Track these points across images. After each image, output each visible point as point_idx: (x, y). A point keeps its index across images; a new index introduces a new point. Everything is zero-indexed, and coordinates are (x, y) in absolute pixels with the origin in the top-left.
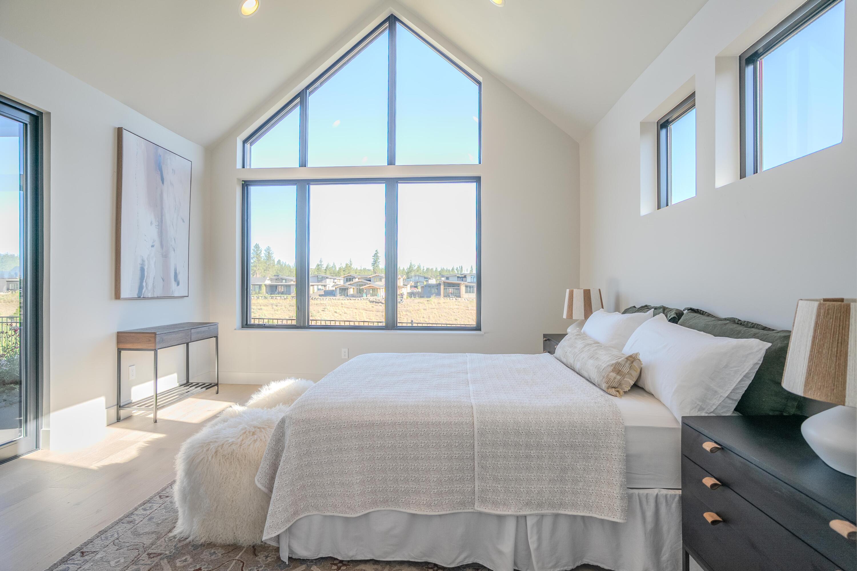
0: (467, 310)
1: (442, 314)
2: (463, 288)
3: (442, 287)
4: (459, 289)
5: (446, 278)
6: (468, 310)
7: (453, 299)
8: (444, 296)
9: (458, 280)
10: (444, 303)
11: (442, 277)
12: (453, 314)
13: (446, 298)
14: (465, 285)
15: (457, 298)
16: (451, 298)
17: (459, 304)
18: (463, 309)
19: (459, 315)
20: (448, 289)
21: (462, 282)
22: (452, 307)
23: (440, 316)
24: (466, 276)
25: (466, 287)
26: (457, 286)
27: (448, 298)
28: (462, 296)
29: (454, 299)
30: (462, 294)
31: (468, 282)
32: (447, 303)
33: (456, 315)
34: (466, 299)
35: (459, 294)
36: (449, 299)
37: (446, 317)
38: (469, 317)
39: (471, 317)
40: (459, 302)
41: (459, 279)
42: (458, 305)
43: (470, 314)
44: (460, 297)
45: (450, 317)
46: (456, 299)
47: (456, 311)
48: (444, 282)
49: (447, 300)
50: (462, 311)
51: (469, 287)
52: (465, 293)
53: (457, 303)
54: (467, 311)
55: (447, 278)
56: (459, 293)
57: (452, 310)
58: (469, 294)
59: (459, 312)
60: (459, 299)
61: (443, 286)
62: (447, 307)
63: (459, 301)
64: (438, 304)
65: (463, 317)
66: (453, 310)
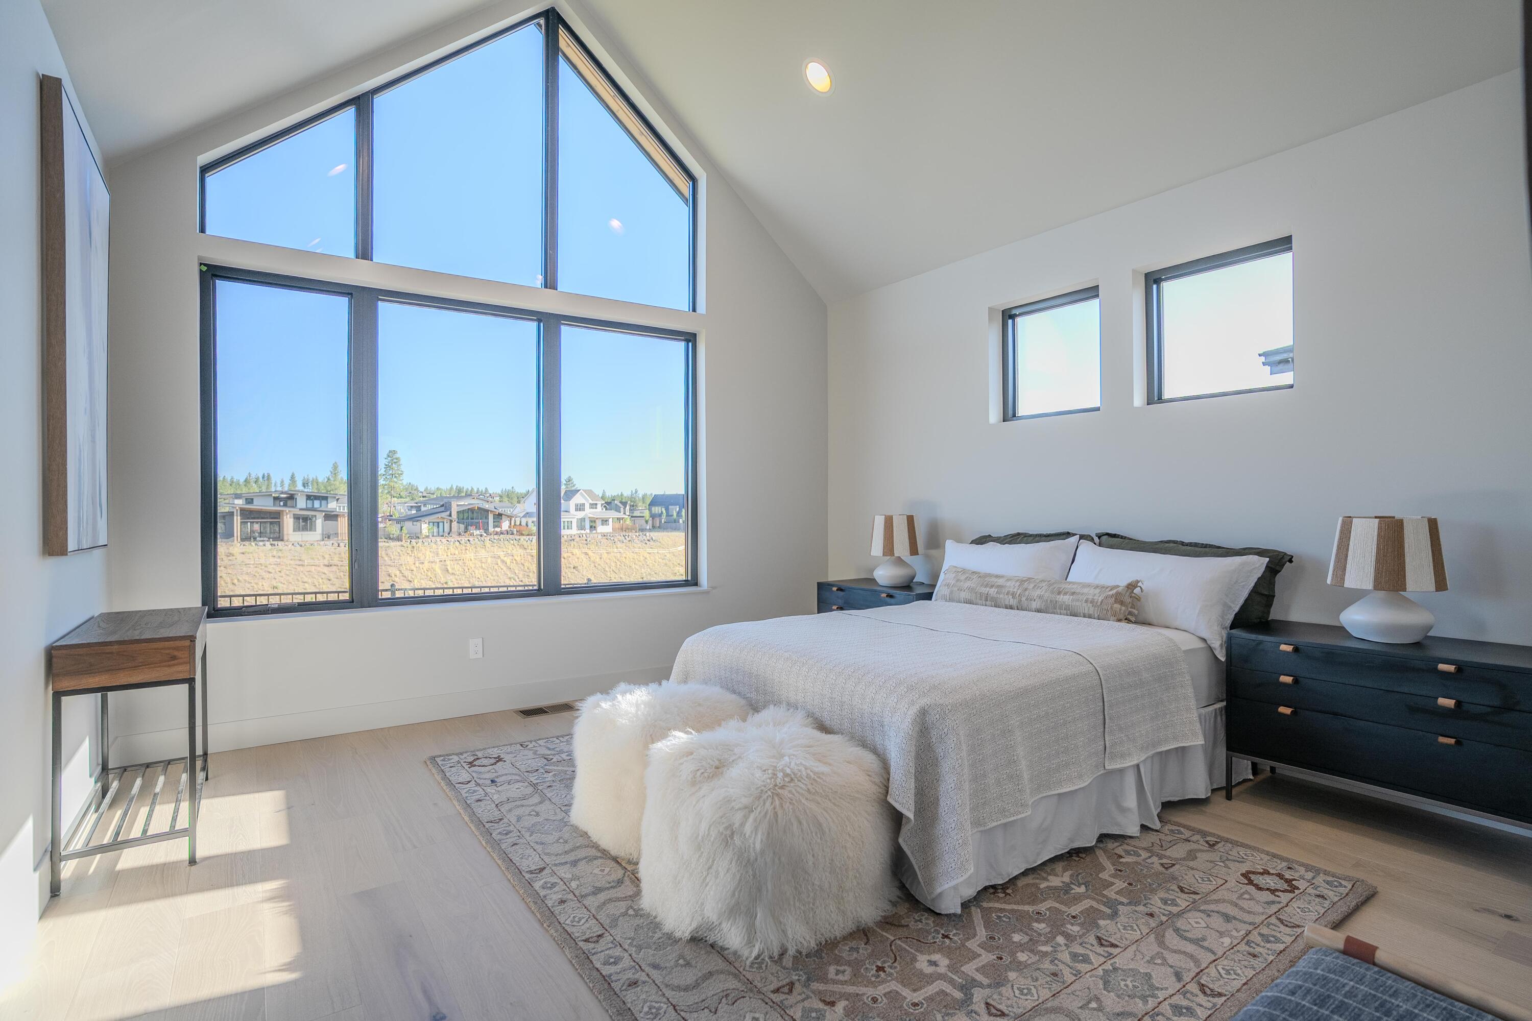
0: (299, 565)
1: (241, 579)
2: (288, 522)
3: (237, 520)
4: (279, 524)
5: (244, 501)
6: (303, 565)
7: (264, 545)
8: (242, 540)
9: (274, 505)
10: (243, 553)
11: (236, 498)
12: (266, 575)
13: (247, 543)
14: (294, 514)
15: (276, 543)
16: (261, 543)
17: (280, 554)
18: (290, 565)
19: (282, 577)
20: (249, 524)
21: (287, 510)
22: (262, 561)
23: (236, 581)
24: (295, 497)
25: (297, 518)
26: (276, 517)
27: (253, 544)
28: (285, 538)
29: (268, 544)
30: (285, 533)
31: (301, 509)
32: (251, 553)
33: (275, 579)
34: (296, 544)
35: (279, 533)
36: (256, 544)
37: (250, 583)
38: (306, 579)
39: (310, 581)
40: (281, 550)
41: (277, 502)
42: (279, 557)
43: (307, 574)
44: (282, 540)
45: (261, 584)
46: (271, 544)
47: (273, 568)
48: (242, 510)
49: (251, 547)
50: (289, 568)
51: (303, 519)
52: (294, 531)
53: (275, 553)
54: (300, 569)
55: (250, 501)
56: (280, 531)
57: (263, 567)
58: (303, 533)
59: (280, 572)
60: (280, 543)
61: (239, 517)
62: (252, 563)
63: (281, 547)
64: (228, 556)
65: (291, 580)
66: (266, 567)
